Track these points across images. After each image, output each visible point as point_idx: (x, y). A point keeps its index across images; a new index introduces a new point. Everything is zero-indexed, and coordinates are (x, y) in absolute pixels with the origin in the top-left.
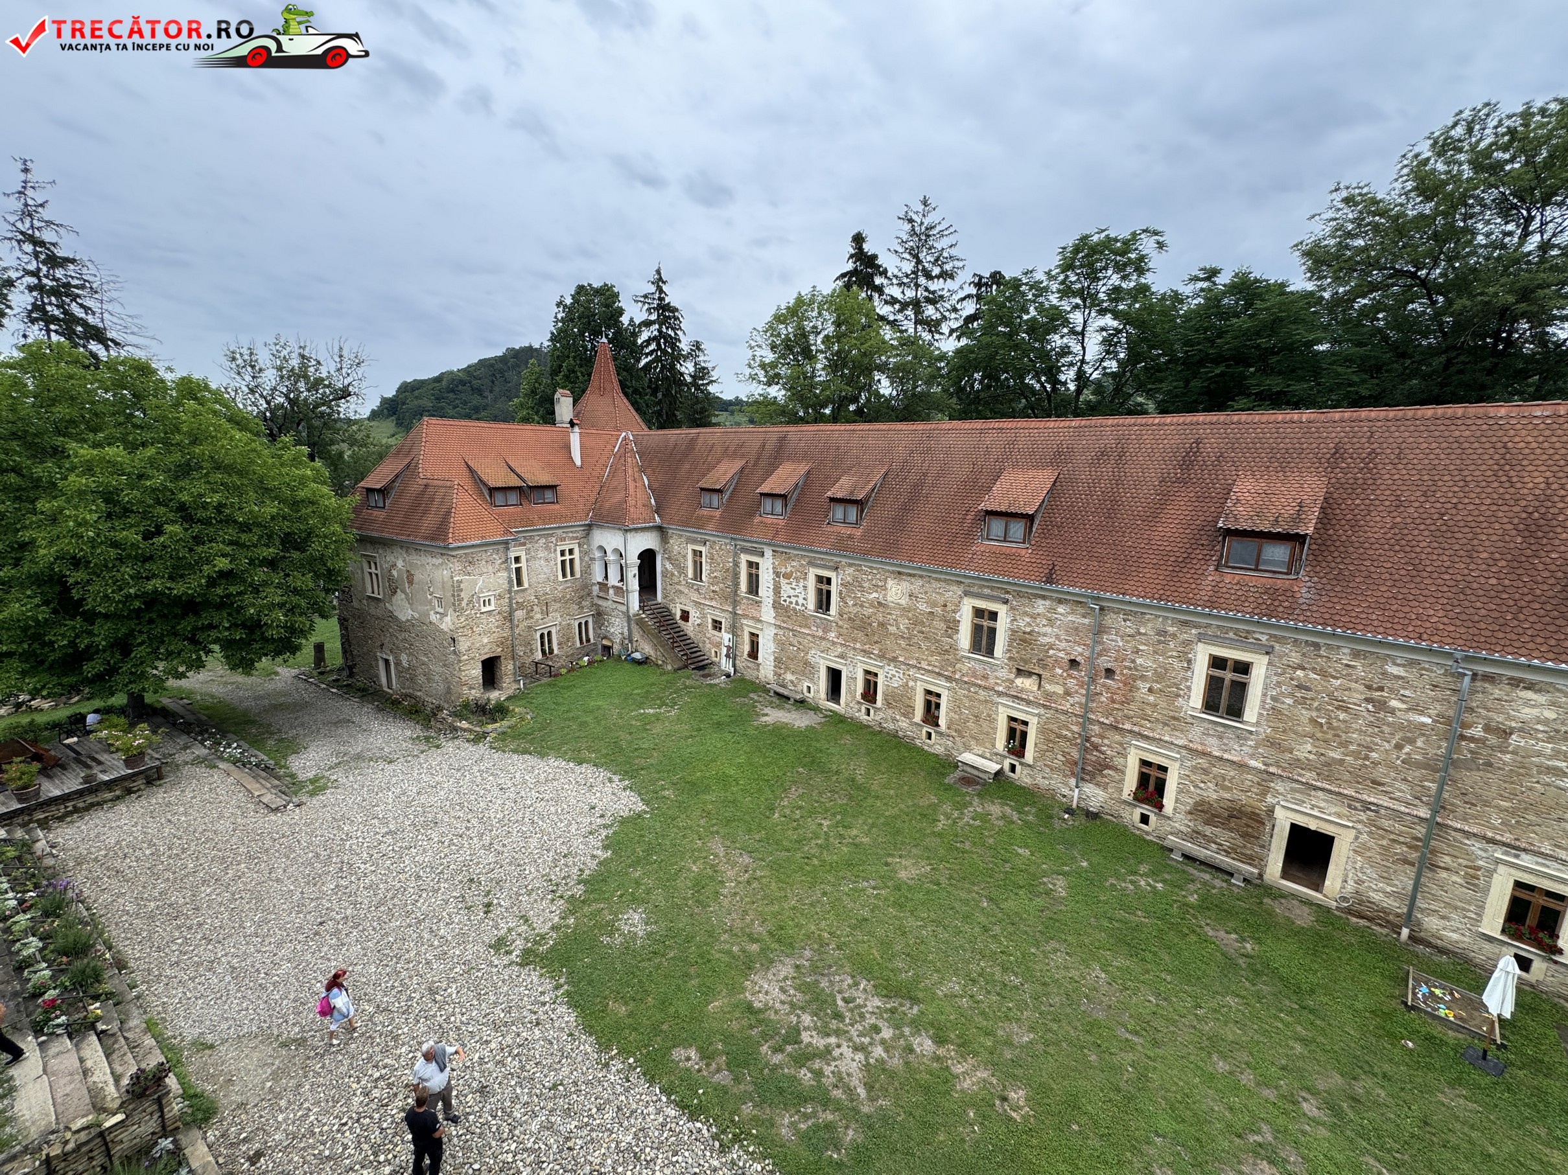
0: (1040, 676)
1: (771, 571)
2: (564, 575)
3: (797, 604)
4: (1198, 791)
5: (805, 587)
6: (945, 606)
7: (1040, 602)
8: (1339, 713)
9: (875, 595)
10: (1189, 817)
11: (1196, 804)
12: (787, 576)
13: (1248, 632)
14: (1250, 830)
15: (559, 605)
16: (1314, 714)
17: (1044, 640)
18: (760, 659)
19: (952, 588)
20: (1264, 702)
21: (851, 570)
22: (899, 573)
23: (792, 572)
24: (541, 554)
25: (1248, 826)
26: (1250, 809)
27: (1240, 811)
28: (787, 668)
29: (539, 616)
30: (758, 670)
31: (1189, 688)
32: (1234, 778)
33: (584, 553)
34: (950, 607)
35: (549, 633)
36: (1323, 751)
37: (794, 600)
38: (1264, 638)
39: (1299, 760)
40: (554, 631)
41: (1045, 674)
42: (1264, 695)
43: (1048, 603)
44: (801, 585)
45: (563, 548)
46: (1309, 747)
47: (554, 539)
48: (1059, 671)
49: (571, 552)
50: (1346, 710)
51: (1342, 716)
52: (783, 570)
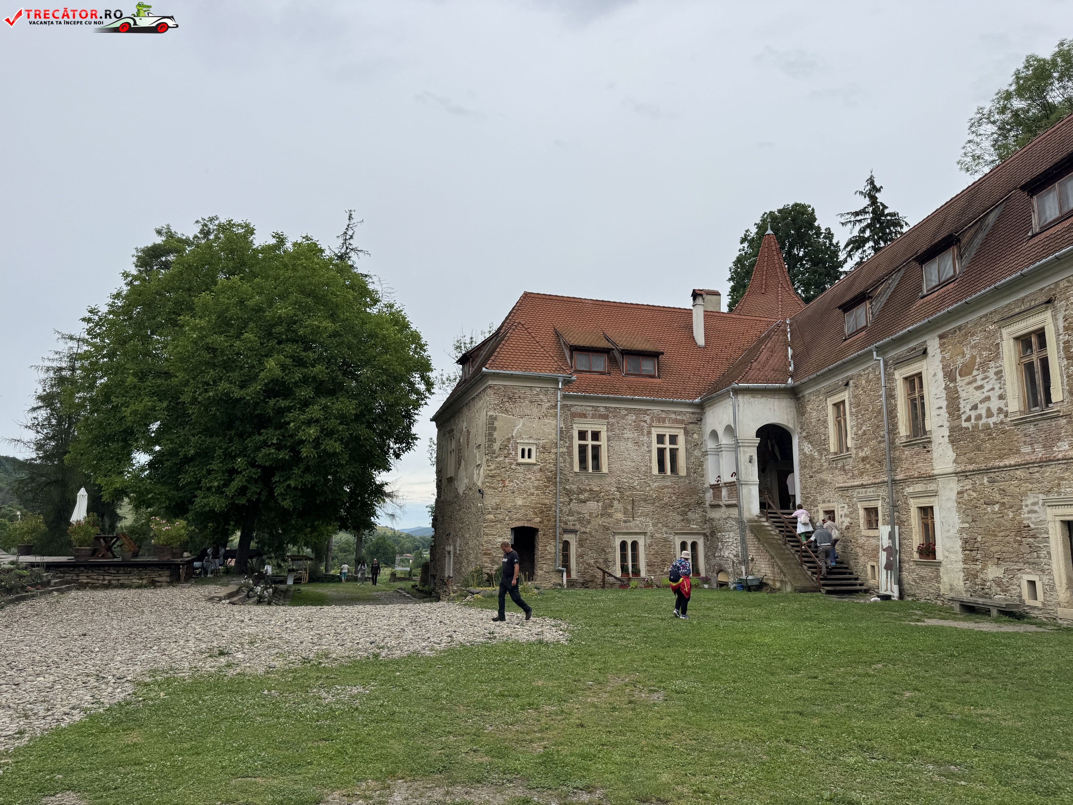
1: (940, 375)
2: (662, 468)
3: (989, 414)
5: (999, 374)
12: (966, 370)
15: (650, 508)
18: (939, 555)
23: (973, 358)
24: (628, 434)
28: (987, 556)
29: (620, 516)
30: (937, 578)
33: (693, 446)
35: (634, 544)
37: (982, 410)
40: (641, 541)
44: (991, 373)
45: (661, 431)
47: (647, 418)
49: (673, 439)
52: (960, 362)
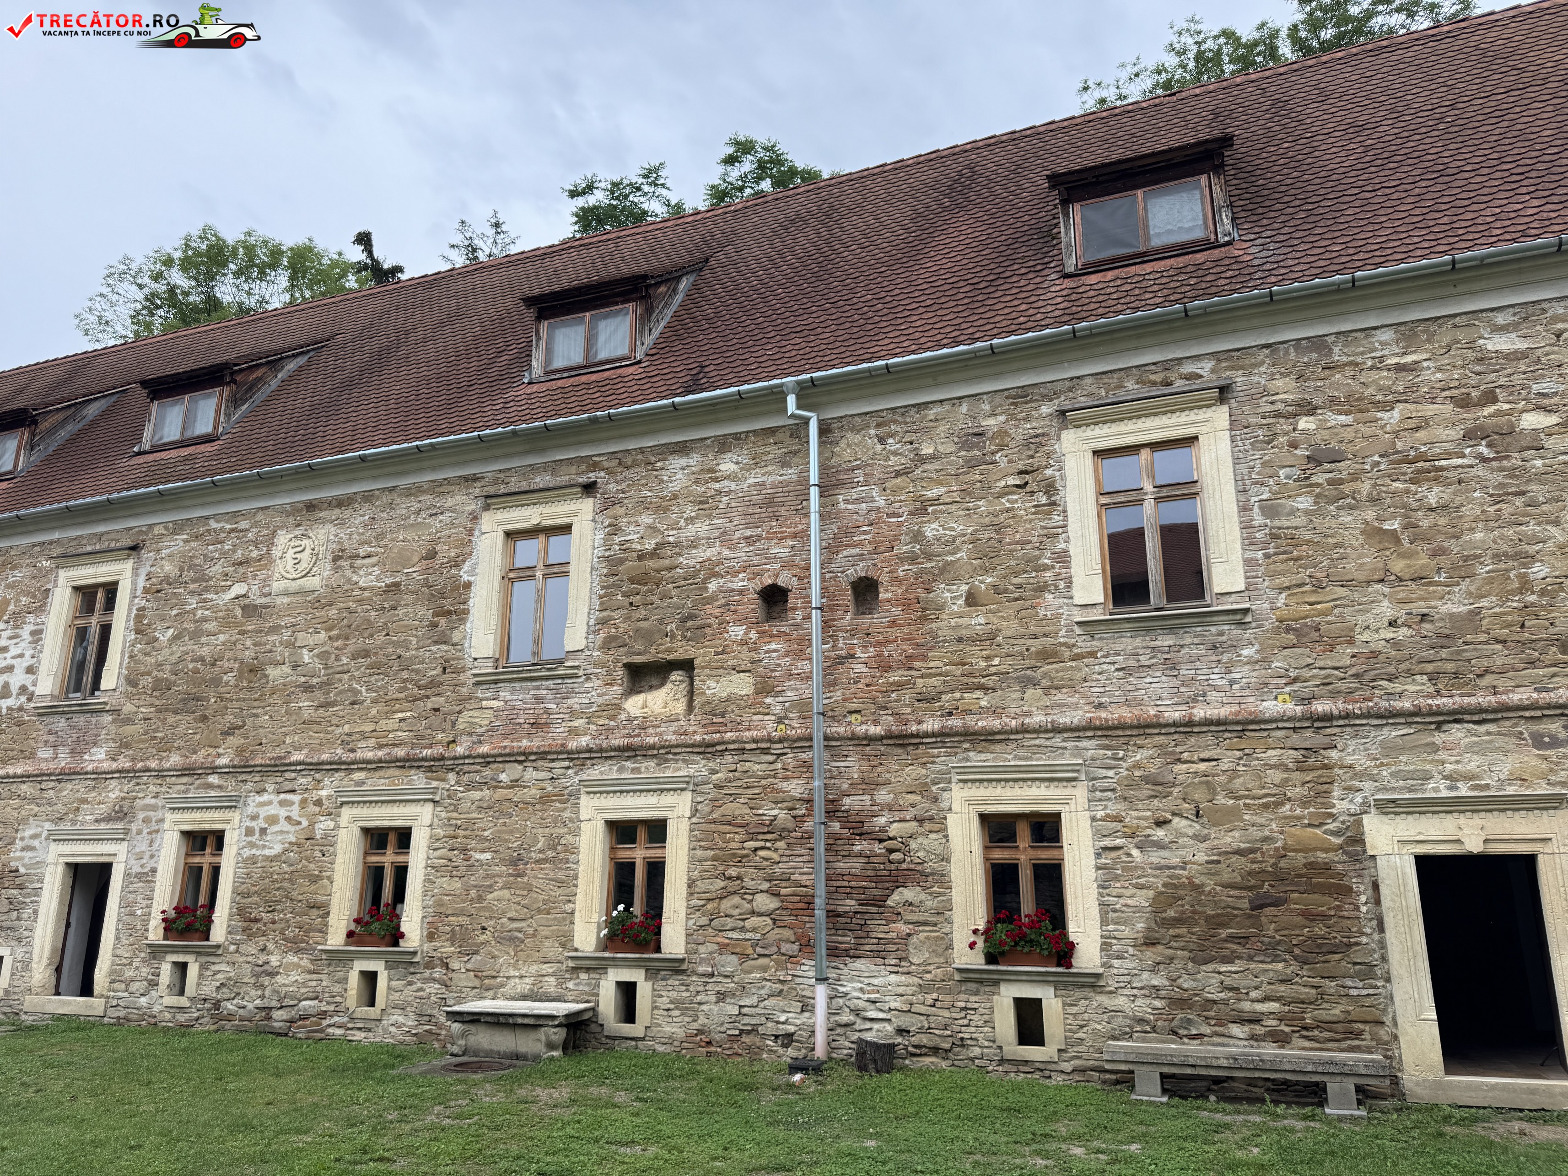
0: (687, 666)
3: (5, 692)
4: (1156, 857)
5: (39, 633)
6: (432, 555)
7: (677, 462)
8: (1422, 490)
9: (239, 589)
10: (1151, 955)
11: (1160, 902)
13: (1166, 365)
14: (1319, 930)
16: (1370, 514)
17: (690, 560)
19: (450, 502)
20: (1247, 526)
21: (177, 544)
22: (311, 507)
23: (5, 602)
25: (1311, 917)
26: (1300, 859)
27: (1279, 877)
31: (1063, 558)
32: (1233, 774)
34: (446, 552)
36: (1420, 607)
38: (1205, 368)
39: (1375, 654)
41: (701, 655)
42: (1244, 508)
43: (694, 460)
44: (27, 629)
46: (1386, 609)
48: (737, 631)
50: (1435, 475)
51: (1434, 495)
